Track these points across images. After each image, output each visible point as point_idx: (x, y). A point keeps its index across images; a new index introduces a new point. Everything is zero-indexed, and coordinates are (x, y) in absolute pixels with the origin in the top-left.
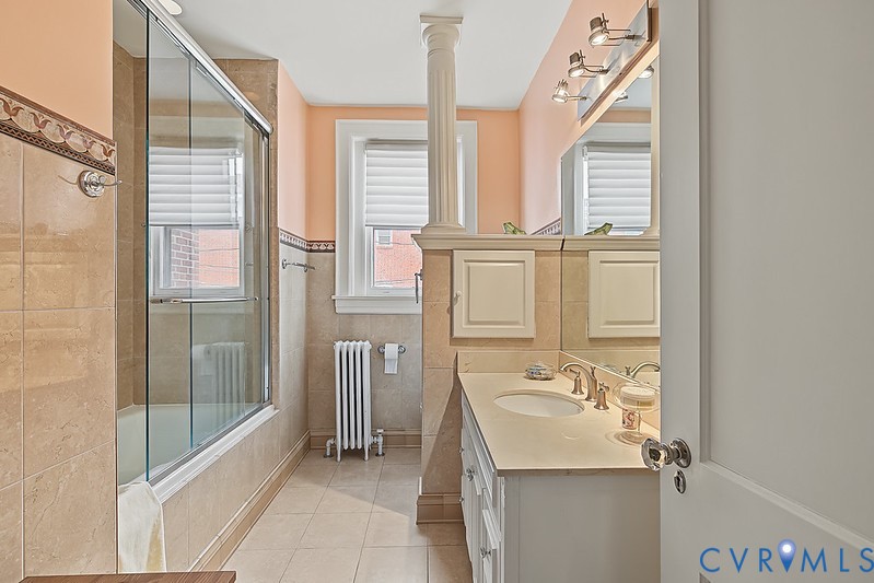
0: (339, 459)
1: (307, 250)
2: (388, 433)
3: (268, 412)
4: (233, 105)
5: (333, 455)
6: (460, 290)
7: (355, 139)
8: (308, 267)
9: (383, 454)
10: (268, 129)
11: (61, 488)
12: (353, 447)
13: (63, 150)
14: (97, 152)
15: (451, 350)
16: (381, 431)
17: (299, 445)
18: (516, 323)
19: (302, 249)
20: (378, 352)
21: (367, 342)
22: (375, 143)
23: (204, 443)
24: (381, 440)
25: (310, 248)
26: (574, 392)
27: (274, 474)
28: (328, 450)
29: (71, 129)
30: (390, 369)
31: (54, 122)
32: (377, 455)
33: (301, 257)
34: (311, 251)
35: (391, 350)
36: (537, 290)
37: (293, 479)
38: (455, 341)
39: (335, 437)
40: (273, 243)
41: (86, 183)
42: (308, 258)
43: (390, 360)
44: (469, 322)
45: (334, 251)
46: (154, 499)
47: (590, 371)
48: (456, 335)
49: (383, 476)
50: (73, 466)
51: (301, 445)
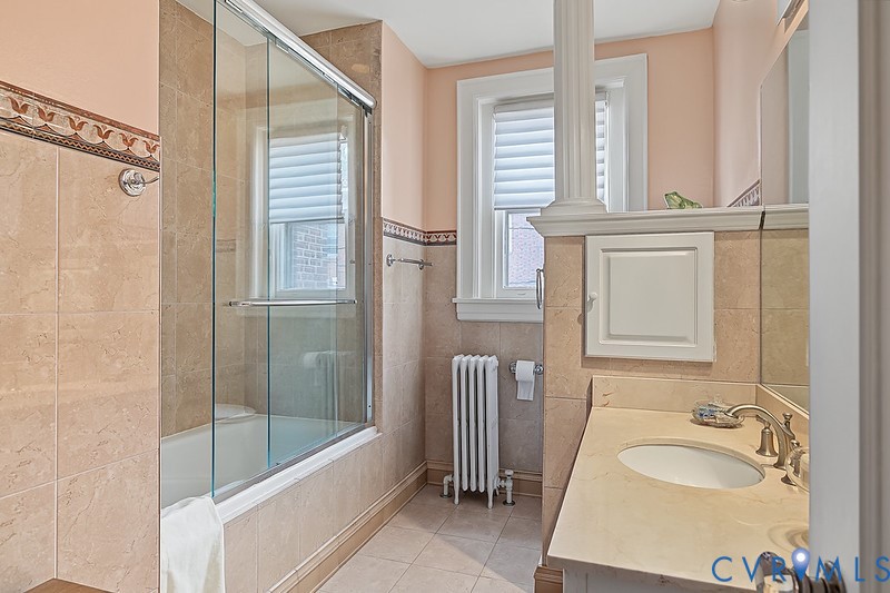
0: (457, 501)
1: (424, 244)
2: (522, 477)
3: (368, 435)
4: (325, 81)
5: (451, 495)
6: (596, 291)
7: (482, 101)
8: (423, 264)
9: (513, 503)
10: (370, 103)
11: (97, 495)
12: (473, 489)
13: (102, 152)
14: (139, 149)
15: (584, 374)
16: (511, 472)
17: (412, 478)
18: (682, 339)
19: (416, 242)
20: (507, 372)
21: (494, 358)
22: (507, 103)
23: (283, 462)
24: (509, 484)
25: (429, 239)
26: (761, 451)
27: (375, 508)
28: (446, 488)
29: (109, 128)
30: (525, 394)
31: (92, 122)
32: (505, 503)
33: (416, 251)
34: (429, 244)
35: (525, 369)
36: (719, 290)
37: (399, 519)
38: (589, 361)
39: (452, 473)
40: (377, 236)
41: (125, 183)
42: (426, 254)
43: (524, 382)
44: (610, 336)
45: (455, 243)
46: (215, 517)
47: (783, 421)
48: (589, 353)
49: (506, 532)
50: (111, 473)
51: (415, 477)
